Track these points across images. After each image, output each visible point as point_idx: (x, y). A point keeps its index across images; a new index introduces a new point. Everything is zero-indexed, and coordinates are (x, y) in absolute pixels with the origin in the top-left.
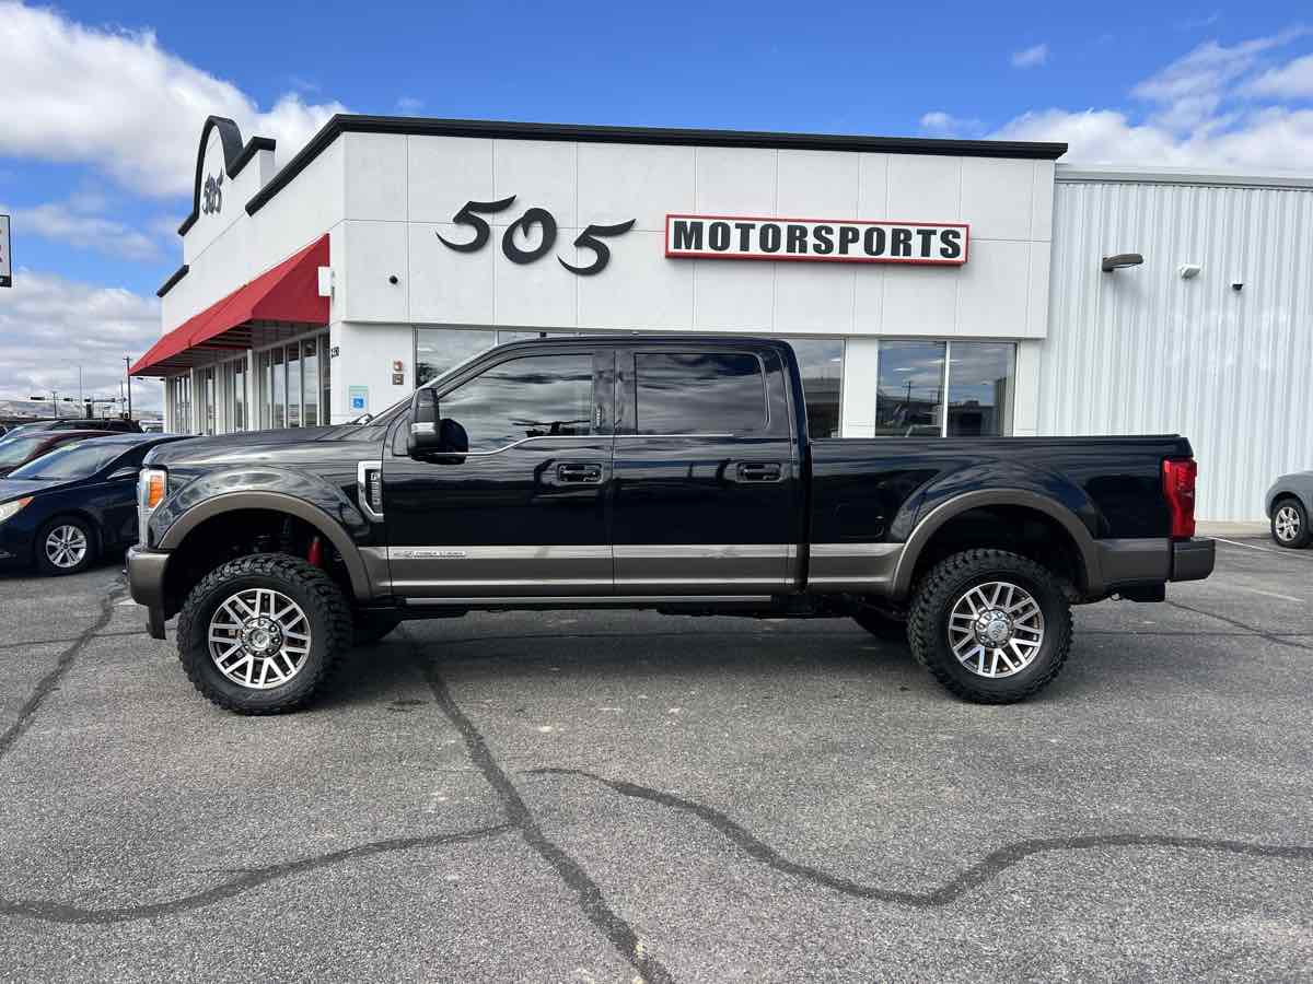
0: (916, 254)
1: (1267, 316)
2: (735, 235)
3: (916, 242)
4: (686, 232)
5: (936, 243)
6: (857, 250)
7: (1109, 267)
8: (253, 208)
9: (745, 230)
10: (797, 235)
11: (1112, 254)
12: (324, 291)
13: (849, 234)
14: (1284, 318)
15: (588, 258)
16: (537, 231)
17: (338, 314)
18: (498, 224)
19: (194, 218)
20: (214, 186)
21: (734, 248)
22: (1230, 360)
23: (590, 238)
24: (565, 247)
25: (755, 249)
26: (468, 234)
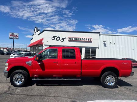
0: (88, 40)
1: (117, 46)
2: (73, 39)
3: (88, 39)
4: (70, 38)
5: (89, 40)
6: (83, 40)
7: (104, 42)
8: (38, 35)
9: (74, 38)
10: (78, 39)
11: (104, 40)
12: (43, 42)
13: (82, 39)
14: (119, 46)
15: (62, 40)
16: (59, 38)
17: (44, 44)
18: (56, 38)
19: (34, 35)
20: (35, 32)
21: (73, 40)
22: (114, 49)
23: (63, 39)
24: (61, 39)
25: (75, 40)
26: (54, 38)
